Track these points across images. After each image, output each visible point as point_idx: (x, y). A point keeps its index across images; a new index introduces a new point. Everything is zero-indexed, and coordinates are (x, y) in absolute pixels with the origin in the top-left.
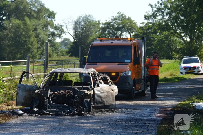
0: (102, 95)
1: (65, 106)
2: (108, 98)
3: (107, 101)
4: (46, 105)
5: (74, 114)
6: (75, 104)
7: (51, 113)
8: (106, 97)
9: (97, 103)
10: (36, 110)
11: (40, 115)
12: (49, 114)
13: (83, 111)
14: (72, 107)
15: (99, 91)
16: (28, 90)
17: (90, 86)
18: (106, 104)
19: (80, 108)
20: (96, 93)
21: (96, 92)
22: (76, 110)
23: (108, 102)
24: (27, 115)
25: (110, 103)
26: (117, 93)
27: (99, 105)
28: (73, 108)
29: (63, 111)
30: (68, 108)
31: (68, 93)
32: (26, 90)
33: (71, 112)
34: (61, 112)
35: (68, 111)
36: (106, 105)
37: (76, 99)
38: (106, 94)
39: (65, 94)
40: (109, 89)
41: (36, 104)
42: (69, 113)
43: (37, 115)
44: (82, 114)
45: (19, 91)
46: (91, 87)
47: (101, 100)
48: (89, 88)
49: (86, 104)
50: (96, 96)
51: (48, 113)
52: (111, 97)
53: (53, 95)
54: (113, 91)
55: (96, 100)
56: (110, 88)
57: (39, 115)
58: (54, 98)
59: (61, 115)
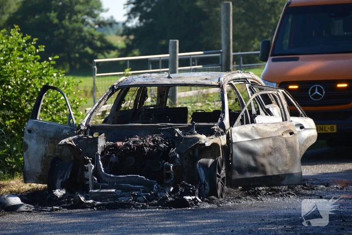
0: (257, 147)
1: (140, 182)
2: (277, 155)
3: (274, 163)
4: (88, 180)
5: (164, 204)
6: (169, 176)
7: (99, 203)
8: (270, 154)
9: (241, 170)
10: (59, 193)
11: (69, 208)
12: (92, 206)
13: (191, 195)
14: (161, 183)
15: (246, 135)
16: (51, 138)
17: (219, 121)
18: (270, 171)
19: (183, 186)
20: (236, 143)
21: (236, 138)
22: (170, 193)
23: (277, 168)
24: (29, 209)
25: (281, 169)
26: (314, 141)
27: (248, 175)
28: (163, 185)
29: (134, 195)
30: (149, 187)
31: (152, 144)
32: (45, 137)
33: (155, 196)
34: (128, 198)
35: (147, 196)
36: (269, 174)
37: (172, 160)
38: (269, 143)
39: (142, 146)
40: (279, 130)
41: (62, 178)
42: (149, 200)
43: (57, 210)
44: (186, 204)
45: (30, 141)
46: (222, 126)
47: (255, 160)
48: (216, 127)
49: (202, 173)
50: (236, 151)
51: (91, 201)
52: (285, 151)
53: (109, 150)
54: (291, 133)
55: (239, 161)
56: (284, 127)
57: (64, 207)
58: (111, 159)
59: (125, 208)
